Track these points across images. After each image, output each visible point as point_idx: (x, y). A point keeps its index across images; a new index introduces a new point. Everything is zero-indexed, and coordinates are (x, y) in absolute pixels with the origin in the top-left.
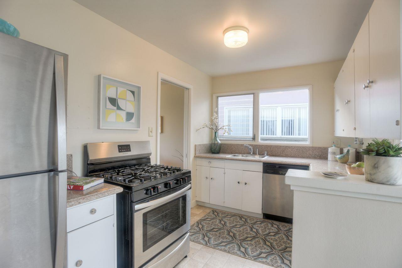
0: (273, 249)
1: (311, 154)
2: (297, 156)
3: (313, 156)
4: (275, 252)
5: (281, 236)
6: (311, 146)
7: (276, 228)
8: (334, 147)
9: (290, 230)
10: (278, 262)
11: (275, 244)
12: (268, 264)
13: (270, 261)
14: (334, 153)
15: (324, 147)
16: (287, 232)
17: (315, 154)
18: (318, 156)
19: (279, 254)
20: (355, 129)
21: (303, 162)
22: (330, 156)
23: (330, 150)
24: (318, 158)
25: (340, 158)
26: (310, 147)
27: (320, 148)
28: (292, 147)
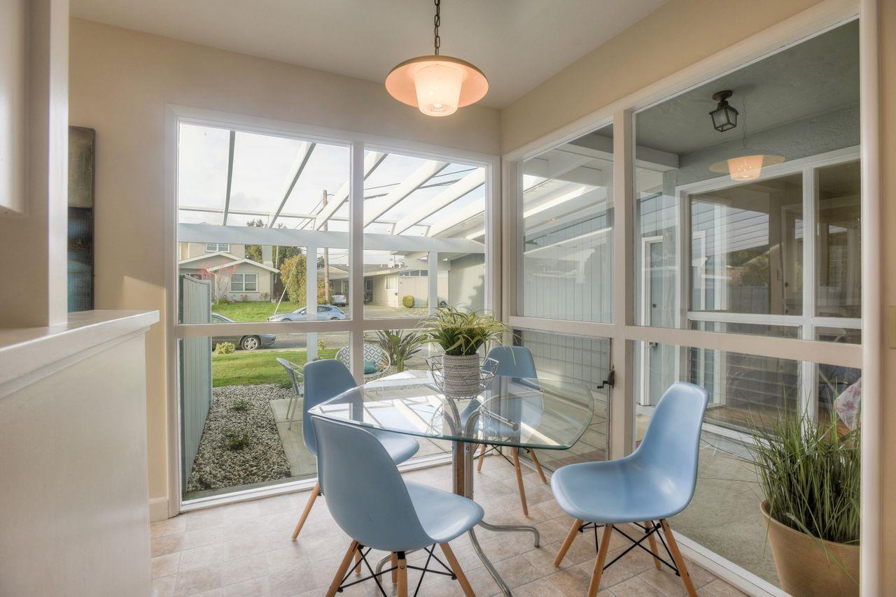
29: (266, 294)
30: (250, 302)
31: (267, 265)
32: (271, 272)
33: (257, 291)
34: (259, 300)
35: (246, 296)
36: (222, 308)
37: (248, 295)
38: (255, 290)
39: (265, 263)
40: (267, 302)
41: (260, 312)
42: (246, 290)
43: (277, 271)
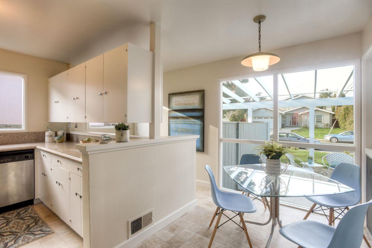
0: (16, 234)
1: (27, 139)
2: (11, 143)
3: (29, 140)
4: (21, 234)
5: (15, 222)
6: (27, 131)
7: (3, 219)
8: (50, 131)
9: (20, 213)
10: (31, 238)
11: (14, 230)
12: (23, 245)
13: (22, 242)
14: (51, 136)
15: (39, 132)
16: (18, 216)
17: (32, 138)
18: (34, 140)
19: (26, 233)
20: (86, 117)
21: (27, 146)
22: (47, 139)
23: (47, 134)
24: (34, 142)
25: (58, 139)
26: (25, 133)
27: (36, 133)
28: (4, 134)
29: (327, 124)
30: (318, 128)
31: (328, 110)
32: (330, 114)
33: (322, 123)
34: (324, 127)
35: (316, 125)
36: (304, 130)
37: (318, 124)
38: (321, 122)
39: (327, 109)
40: (328, 128)
41: (322, 133)
42: (317, 122)
43: (333, 113)
